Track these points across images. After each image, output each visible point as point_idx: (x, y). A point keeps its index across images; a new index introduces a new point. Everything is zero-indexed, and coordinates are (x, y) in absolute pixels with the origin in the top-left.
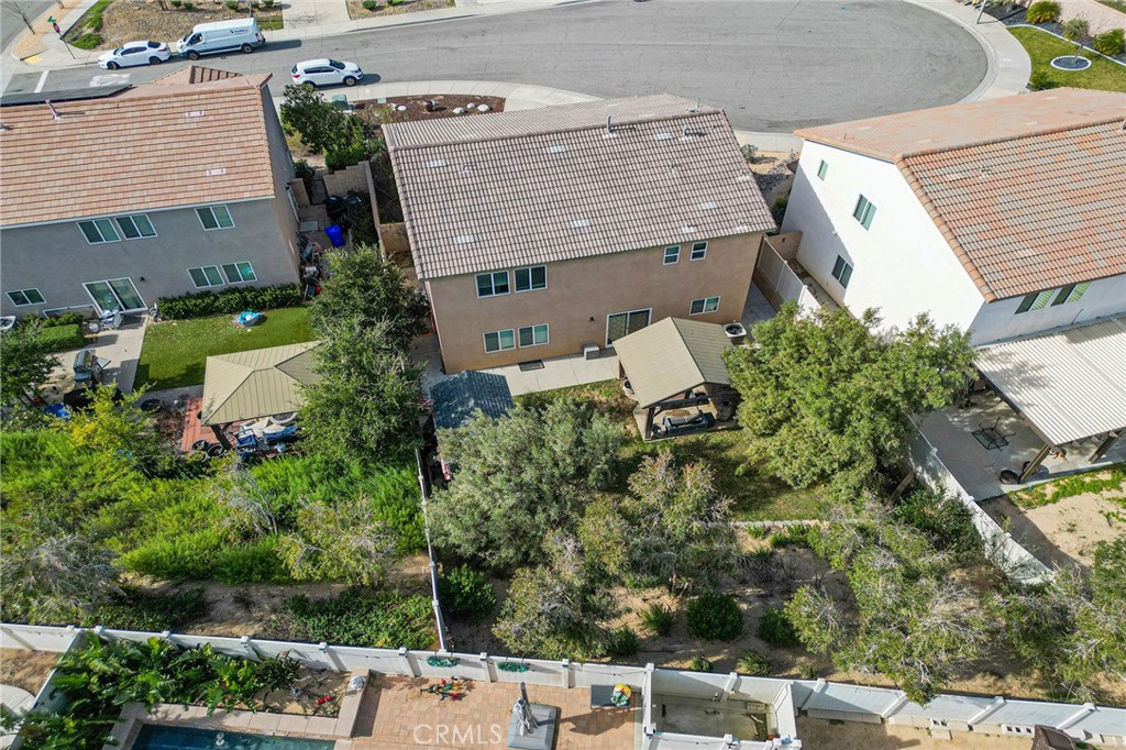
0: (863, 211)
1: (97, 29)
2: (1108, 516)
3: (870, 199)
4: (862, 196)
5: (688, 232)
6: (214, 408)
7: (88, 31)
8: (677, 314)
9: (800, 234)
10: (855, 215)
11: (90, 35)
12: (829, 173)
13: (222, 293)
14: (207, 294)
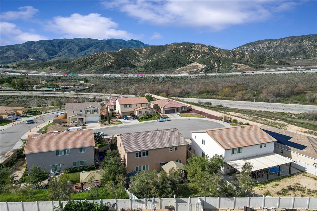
0: (203, 142)
1: (46, 130)
2: (259, 189)
3: (204, 140)
4: (203, 140)
5: (173, 145)
6: (83, 180)
7: (43, 130)
8: (174, 160)
9: (195, 150)
10: (203, 143)
11: (44, 131)
12: (197, 138)
13: (79, 167)
14: (75, 168)
